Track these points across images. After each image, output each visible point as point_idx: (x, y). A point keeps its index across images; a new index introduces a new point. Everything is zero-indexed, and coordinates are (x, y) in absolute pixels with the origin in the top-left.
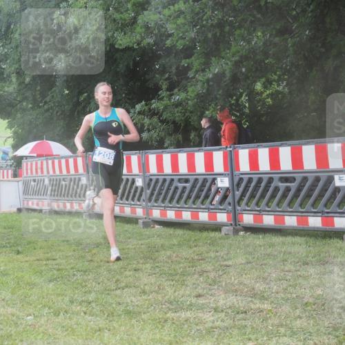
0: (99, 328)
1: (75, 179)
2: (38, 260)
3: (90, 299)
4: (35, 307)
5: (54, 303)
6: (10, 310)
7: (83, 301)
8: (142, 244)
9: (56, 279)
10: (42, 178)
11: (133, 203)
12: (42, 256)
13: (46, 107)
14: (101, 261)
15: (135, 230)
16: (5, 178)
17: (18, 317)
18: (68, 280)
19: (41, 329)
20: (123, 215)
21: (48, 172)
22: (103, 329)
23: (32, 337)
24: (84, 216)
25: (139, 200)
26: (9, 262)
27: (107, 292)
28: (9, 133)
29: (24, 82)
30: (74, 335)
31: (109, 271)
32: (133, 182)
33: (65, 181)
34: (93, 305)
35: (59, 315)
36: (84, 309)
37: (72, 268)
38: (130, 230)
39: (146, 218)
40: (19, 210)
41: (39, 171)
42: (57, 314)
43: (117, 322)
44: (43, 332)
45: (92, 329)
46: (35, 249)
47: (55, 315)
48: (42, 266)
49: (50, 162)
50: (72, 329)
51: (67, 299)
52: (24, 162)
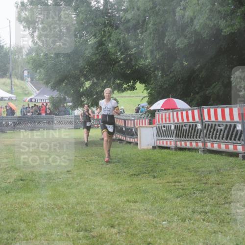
0: (215, 231)
1: (193, 125)
2: (168, 182)
3: (207, 210)
4: (168, 215)
5: (181, 213)
6: (151, 217)
7: (201, 212)
8: (242, 172)
9: (181, 196)
10: (170, 125)
11: (234, 142)
12: (171, 179)
13: (171, 75)
14: (213, 183)
15: (237, 162)
16: (144, 125)
17: (156, 222)
18: (191, 197)
19: (173, 231)
20: (227, 150)
21: (174, 121)
22: (217, 232)
23: (167, 236)
24: (200, 152)
25: (239, 140)
26: (149, 183)
27: (218, 206)
28: (146, 93)
29: (155, 58)
30: (197, 236)
31: (219, 190)
32: (235, 127)
33: (186, 127)
34: (209, 214)
35: (185, 221)
36: (203, 217)
37: (193, 188)
38: (233, 161)
39: (244, 153)
40: (154, 147)
41: (167, 119)
42: (184, 220)
43: (228, 227)
44: (174, 233)
45: (209, 231)
46: (166, 174)
47: (182, 221)
48: (171, 187)
49: (175, 113)
50: (195, 231)
51: (190, 210)
52: (157, 114)
